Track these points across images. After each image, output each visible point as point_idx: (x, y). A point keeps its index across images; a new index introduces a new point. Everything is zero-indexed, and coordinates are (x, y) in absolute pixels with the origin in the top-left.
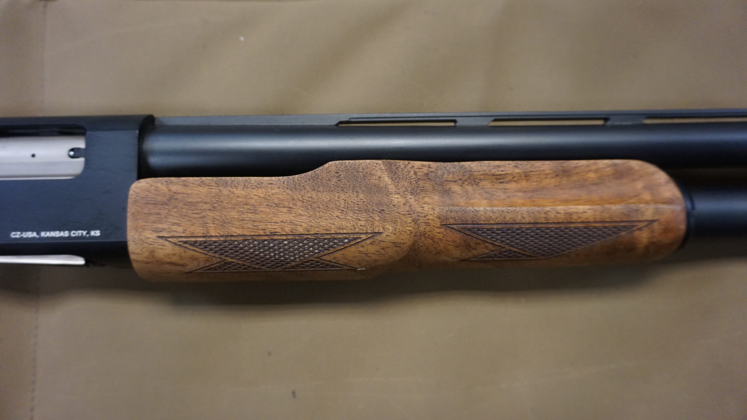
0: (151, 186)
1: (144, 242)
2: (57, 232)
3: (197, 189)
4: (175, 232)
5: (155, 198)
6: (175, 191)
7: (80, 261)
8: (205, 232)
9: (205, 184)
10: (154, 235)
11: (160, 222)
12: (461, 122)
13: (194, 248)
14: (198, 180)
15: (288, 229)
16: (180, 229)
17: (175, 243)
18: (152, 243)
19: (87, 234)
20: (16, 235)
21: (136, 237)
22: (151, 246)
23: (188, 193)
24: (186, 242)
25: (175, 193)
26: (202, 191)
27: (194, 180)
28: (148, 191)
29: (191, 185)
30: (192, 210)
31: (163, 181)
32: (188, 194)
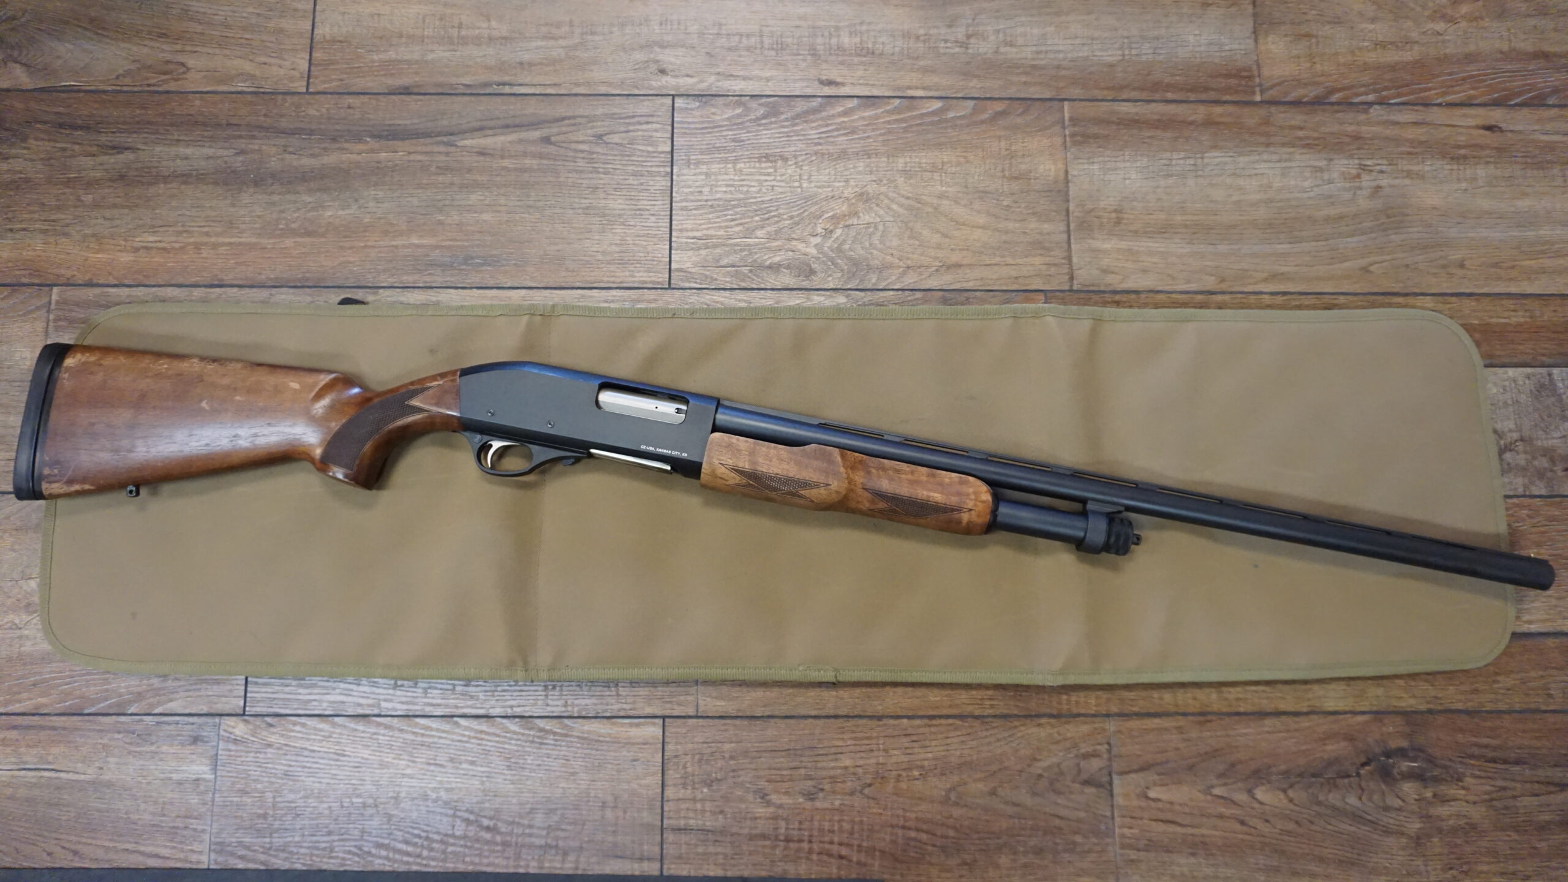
0: (721, 437)
1: (711, 464)
2: (665, 450)
3: (744, 443)
4: (728, 462)
5: (721, 443)
7: (669, 468)
8: (744, 465)
10: (717, 462)
11: (722, 456)
12: (886, 437)
13: (735, 473)
14: (745, 439)
15: (785, 473)
16: (731, 461)
17: (727, 468)
20: (643, 447)
21: (708, 461)
24: (733, 469)
25: (732, 443)
28: (719, 439)
30: (739, 453)
31: (727, 436)
32: (738, 445)
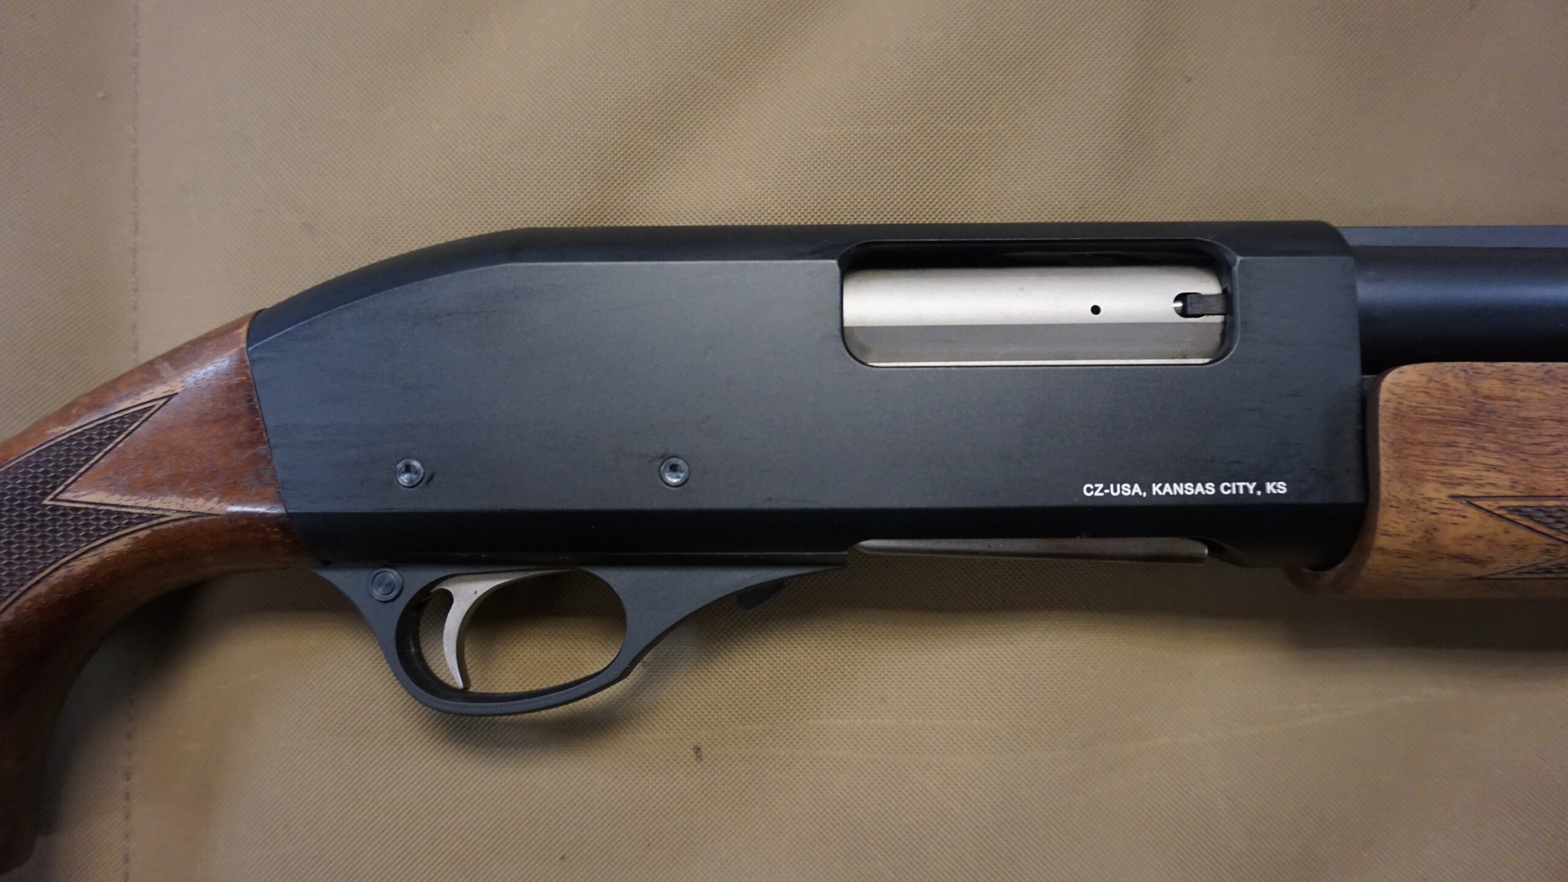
0: (1430, 380)
1: (1418, 508)
2: (1189, 485)
3: (1538, 389)
4: (1492, 487)
5: (1441, 409)
6: (1486, 392)
8: (1561, 487)
9: (1555, 378)
10: (1443, 493)
11: (1458, 462)
13: (1531, 524)
14: (1537, 368)
16: (1504, 480)
17: (1490, 512)
18: (1436, 511)
19: (1255, 489)
20: (1094, 491)
21: (1403, 496)
22: (1433, 517)
23: (1518, 398)
24: (1516, 510)
25: (1487, 397)
26: (1550, 392)
27: (1527, 367)
28: (1425, 392)
29: (1524, 379)
30: (1530, 437)
31: (1457, 371)
32: (1518, 401)
